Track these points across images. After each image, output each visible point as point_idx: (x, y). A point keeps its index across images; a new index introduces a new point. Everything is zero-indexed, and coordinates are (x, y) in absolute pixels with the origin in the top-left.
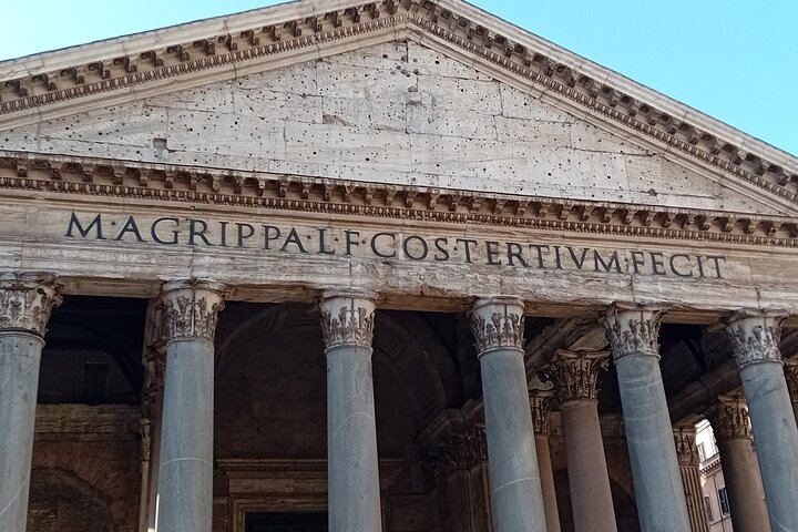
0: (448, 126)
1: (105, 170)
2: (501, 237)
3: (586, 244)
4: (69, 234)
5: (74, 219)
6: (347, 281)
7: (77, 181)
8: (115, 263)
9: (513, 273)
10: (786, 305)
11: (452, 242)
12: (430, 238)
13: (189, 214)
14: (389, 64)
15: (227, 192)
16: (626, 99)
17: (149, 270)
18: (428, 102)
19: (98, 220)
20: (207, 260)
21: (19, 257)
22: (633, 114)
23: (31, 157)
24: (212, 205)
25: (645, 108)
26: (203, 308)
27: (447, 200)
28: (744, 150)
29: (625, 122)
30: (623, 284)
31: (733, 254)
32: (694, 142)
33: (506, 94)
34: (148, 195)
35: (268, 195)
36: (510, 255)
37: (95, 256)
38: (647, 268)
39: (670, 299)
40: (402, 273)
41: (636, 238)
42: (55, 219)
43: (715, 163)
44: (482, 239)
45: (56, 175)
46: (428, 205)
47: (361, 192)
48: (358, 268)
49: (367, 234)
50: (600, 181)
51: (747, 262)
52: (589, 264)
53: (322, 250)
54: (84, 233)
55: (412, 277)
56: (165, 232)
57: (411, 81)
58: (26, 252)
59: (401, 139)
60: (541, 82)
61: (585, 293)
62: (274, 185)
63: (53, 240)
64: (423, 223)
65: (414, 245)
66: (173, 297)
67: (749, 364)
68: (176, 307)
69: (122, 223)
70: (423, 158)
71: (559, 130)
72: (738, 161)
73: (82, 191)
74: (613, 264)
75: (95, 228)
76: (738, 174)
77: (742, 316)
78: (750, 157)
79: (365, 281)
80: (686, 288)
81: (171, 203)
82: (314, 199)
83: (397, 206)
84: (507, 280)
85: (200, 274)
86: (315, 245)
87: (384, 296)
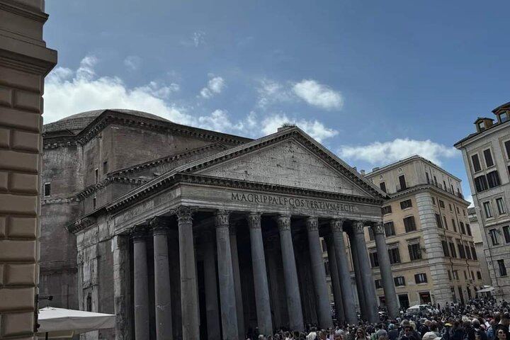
0: (301, 168)
2: (314, 200)
3: (329, 202)
4: (232, 199)
5: (233, 195)
6: (285, 212)
7: (235, 185)
8: (242, 207)
9: (316, 210)
10: (365, 219)
11: (304, 201)
12: (301, 200)
13: (255, 194)
14: (288, 149)
15: (264, 188)
17: (248, 209)
18: (297, 161)
19: (237, 195)
20: (259, 206)
21: (225, 206)
22: (338, 167)
24: (260, 192)
27: (306, 191)
29: (336, 168)
30: (336, 213)
31: (356, 205)
32: (349, 175)
33: (311, 159)
34: (248, 189)
35: (272, 189)
36: (315, 205)
37: (238, 205)
38: (340, 209)
39: (345, 217)
40: (296, 210)
41: (339, 201)
42: (229, 195)
43: (352, 180)
44: (310, 201)
45: (232, 184)
46: (302, 192)
48: (288, 209)
49: (288, 199)
50: (331, 184)
51: (358, 207)
52: (330, 208)
53: (280, 203)
54: (235, 199)
55: (298, 211)
56: (250, 199)
57: (292, 154)
58: (226, 204)
59: (292, 171)
61: (330, 216)
63: (229, 201)
64: (300, 196)
65: (297, 202)
66: (254, 217)
67: (358, 234)
68: (254, 219)
69: (242, 196)
71: (322, 169)
73: (236, 188)
74: (334, 208)
75: (237, 197)
77: (357, 222)
79: (289, 212)
80: (347, 214)
81: (252, 191)
82: (281, 190)
83: (296, 192)
84: (315, 212)
85: (258, 210)
86: (278, 202)
87: (292, 216)
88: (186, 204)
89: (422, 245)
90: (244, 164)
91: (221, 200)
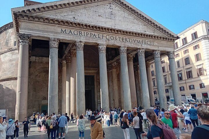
0: (117, 18)
1: (67, 22)
2: (124, 37)
3: (136, 39)
4: (61, 32)
5: (62, 30)
6: (102, 42)
7: (62, 24)
8: (69, 38)
9: (126, 43)
10: (162, 49)
11: (117, 37)
12: (114, 36)
13: (79, 30)
14: (108, 7)
15: (85, 27)
16: (143, 16)
17: (74, 39)
18: (114, 14)
19: (65, 30)
20: (82, 38)
21: (54, 36)
22: (143, 19)
23: (56, 19)
24: (83, 29)
25: (145, 18)
26: (82, 46)
27: (117, 31)
28: (158, 26)
29: (142, 20)
30: (141, 45)
31: (155, 41)
32: (152, 24)
33: (125, 14)
34: (73, 27)
35: (91, 28)
36: (125, 40)
37: (66, 36)
38: (144, 43)
39: (147, 48)
40: (110, 42)
41: (143, 38)
42: (59, 30)
43: (154, 27)
44: (122, 37)
45: (59, 22)
46: (114, 31)
47: (105, 29)
48: (104, 41)
49: (105, 35)
50: (138, 29)
51: (157, 43)
52: (136, 42)
53: (99, 37)
54: (63, 32)
55: (112, 43)
56: (76, 33)
57: (111, 10)
58: (55, 35)
59: (110, 20)
60: (131, 12)
61: (135, 46)
62: (92, 27)
63: (59, 33)
64: (114, 34)
65: (112, 37)
66: (77, 44)
67: (156, 58)
68: (78, 45)
69: (69, 31)
70: (113, 23)
71: (132, 20)
72: (157, 27)
73: (63, 25)
74: (139, 42)
75: (65, 31)
76: (157, 29)
77: (156, 51)
78: (159, 27)
79: (105, 43)
80: (149, 46)
81: (76, 28)
82: (98, 29)
83: (110, 31)
84: (125, 44)
85: (81, 40)
87: (107, 45)
88: (23, 33)
89: (204, 68)
90: (73, 13)
91: (52, 32)
